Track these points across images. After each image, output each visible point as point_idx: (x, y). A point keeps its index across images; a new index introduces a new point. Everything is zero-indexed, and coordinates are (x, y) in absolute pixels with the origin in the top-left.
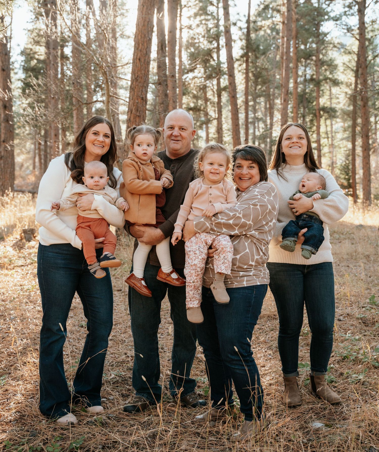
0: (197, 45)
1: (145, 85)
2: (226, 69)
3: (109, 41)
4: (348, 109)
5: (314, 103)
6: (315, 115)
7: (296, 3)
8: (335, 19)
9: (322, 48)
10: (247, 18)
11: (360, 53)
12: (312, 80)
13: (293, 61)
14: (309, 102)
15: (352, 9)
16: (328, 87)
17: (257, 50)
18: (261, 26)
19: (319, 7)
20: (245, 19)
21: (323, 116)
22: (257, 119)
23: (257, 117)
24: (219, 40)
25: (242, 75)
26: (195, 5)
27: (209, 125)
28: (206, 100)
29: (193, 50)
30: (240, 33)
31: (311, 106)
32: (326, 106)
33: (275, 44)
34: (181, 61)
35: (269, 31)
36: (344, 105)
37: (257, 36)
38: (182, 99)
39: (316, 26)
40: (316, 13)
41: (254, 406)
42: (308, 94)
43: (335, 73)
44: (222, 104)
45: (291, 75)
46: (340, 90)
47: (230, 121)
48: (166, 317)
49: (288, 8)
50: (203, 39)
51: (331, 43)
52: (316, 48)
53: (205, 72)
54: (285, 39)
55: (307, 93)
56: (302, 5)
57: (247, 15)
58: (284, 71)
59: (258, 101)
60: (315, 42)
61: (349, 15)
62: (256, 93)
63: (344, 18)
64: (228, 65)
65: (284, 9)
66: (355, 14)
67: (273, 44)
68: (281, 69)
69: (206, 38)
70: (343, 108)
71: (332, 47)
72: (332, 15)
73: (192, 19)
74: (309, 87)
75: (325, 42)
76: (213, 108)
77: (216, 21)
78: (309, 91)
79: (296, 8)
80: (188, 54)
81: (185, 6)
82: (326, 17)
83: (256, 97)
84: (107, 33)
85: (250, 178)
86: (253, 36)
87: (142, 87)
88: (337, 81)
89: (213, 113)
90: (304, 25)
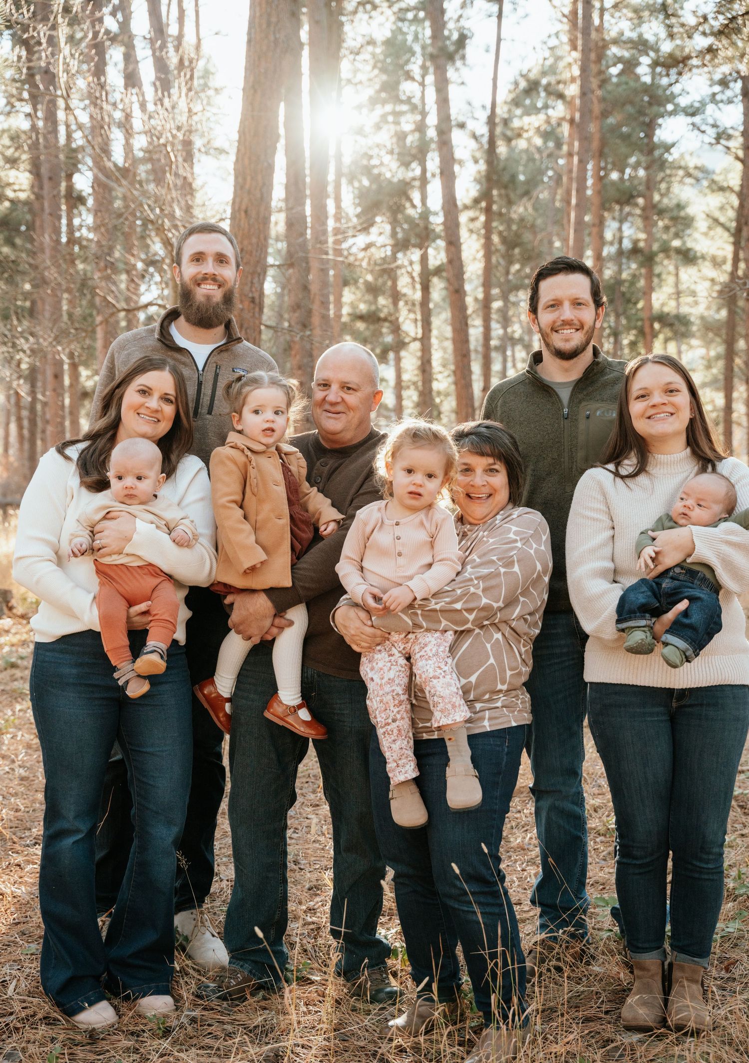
0: (376, 171)
1: (259, 270)
2: (441, 228)
3: (177, 167)
4: (717, 317)
5: (640, 305)
6: (641, 332)
7: (602, 77)
8: (690, 111)
9: (659, 178)
10: (489, 112)
11: (745, 191)
12: (635, 251)
13: (594, 208)
14: (629, 301)
15: (728, 88)
16: (671, 268)
17: (511, 185)
18: (522, 128)
19: (653, 84)
20: (483, 116)
21: (660, 332)
22: (509, 340)
23: (509, 335)
24: (425, 161)
25: (478, 239)
26: (370, 80)
27: (403, 353)
28: (396, 296)
29: (366, 182)
30: (473, 144)
31: (633, 311)
32: (666, 309)
33: (552, 169)
34: (338, 207)
35: (538, 141)
36: (708, 308)
37: (511, 150)
38: (341, 296)
39: (645, 128)
40: (646, 99)
41: (494, 992)
42: (626, 284)
43: (689, 235)
44: (431, 306)
45: (587, 239)
46: (699, 274)
47: (449, 345)
48: (304, 791)
49: (582, 87)
50: (389, 157)
51: (680, 167)
52: (644, 179)
53: (394, 234)
54: (576, 159)
55: (625, 281)
56: (614, 80)
57: (489, 106)
58: (572, 232)
59: (512, 298)
60: (644, 164)
61: (722, 101)
62: (508, 281)
63: (710, 108)
64: (446, 216)
65: (572, 90)
66: (735, 100)
67: (547, 169)
68: (566, 226)
69: (395, 157)
70: (706, 314)
71: (683, 177)
72: (683, 101)
73: (365, 111)
74: (629, 268)
75: (667, 165)
76: (412, 316)
77: (419, 117)
78: (629, 278)
79: (600, 87)
80: (356, 192)
81: (349, 81)
82: (670, 107)
83: (509, 289)
84: (173, 150)
85: (490, 495)
86: (502, 149)
87: (253, 274)
88: (692, 253)
89: (410, 327)
90: (619, 126)
